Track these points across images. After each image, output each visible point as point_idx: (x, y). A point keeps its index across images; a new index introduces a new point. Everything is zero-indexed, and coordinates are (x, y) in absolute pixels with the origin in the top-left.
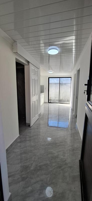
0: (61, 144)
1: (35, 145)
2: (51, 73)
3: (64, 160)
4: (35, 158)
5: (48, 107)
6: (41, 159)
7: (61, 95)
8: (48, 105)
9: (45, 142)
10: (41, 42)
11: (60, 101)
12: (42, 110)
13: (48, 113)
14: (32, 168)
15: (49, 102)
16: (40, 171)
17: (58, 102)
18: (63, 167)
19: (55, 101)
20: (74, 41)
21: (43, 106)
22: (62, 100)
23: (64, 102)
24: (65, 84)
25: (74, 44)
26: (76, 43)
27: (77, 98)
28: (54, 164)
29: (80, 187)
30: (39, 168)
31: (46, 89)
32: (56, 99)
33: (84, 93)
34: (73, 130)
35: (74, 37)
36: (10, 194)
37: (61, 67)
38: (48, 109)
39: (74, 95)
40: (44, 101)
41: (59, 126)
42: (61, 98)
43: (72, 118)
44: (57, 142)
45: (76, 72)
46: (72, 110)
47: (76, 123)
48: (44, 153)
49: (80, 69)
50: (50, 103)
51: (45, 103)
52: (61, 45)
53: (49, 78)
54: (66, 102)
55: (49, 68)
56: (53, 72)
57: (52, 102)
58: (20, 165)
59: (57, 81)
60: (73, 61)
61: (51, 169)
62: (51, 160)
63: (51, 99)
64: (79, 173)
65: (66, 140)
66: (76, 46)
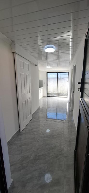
0: (58, 136)
1: (35, 137)
2: (49, 69)
3: (60, 150)
4: (34, 149)
5: (47, 101)
6: (39, 150)
7: (59, 89)
8: (47, 99)
9: (44, 134)
10: (39, 38)
11: (58, 95)
12: (41, 104)
13: (47, 107)
14: (32, 158)
15: (47, 96)
16: (39, 160)
17: (56, 96)
18: (59, 157)
19: (54, 95)
20: (71, 37)
21: (42, 100)
22: (60, 94)
23: (62, 96)
24: (63, 78)
25: (71, 40)
26: (73, 38)
27: (74, 92)
28: (51, 155)
29: (74, 174)
30: (37, 158)
31: (44, 83)
32: (54, 93)
33: (78, 90)
34: (70, 122)
35: (71, 33)
36: (12, 180)
37: (59, 63)
38: (47, 103)
39: (71, 89)
40: (43, 95)
41: (57, 119)
42: (59, 92)
43: (69, 112)
44: (54, 134)
45: (73, 68)
46: (70, 103)
47: (73, 116)
48: (43, 145)
49: (76, 65)
50: (49, 96)
51: (43, 96)
52: (58, 42)
53: (47, 73)
54: (64, 96)
55: (47, 64)
56: (51, 68)
57: (50, 96)
58: (21, 155)
59: (55, 75)
60: (71, 55)
61: (48, 159)
62: (49, 150)
63: (50, 93)
64: (73, 162)
65: (63, 133)
66: (73, 41)
